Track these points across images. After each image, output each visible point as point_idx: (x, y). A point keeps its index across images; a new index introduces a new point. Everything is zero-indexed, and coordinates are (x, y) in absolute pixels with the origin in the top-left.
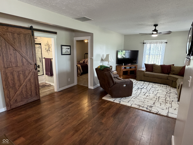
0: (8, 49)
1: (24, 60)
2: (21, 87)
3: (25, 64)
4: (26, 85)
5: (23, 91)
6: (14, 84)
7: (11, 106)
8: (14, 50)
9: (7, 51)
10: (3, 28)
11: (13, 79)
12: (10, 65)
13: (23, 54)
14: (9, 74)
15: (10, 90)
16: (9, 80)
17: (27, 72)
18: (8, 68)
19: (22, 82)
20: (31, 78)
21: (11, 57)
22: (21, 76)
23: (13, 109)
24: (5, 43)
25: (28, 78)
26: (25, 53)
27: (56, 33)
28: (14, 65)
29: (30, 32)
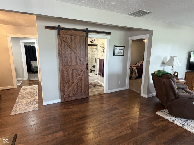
0: (66, 50)
1: (78, 60)
2: (74, 84)
3: (78, 64)
4: (78, 83)
5: (75, 88)
6: (68, 80)
7: (64, 99)
8: (70, 51)
9: (65, 52)
10: (64, 32)
11: (68, 76)
12: (66, 64)
13: (78, 54)
14: (65, 71)
15: (65, 85)
16: (65, 76)
17: (79, 71)
18: (64, 66)
19: (75, 79)
20: (82, 77)
21: (68, 57)
22: (75, 74)
23: (65, 102)
24: (65, 45)
25: (80, 77)
26: (79, 53)
27: (109, 33)
28: (69, 64)
29: (84, 34)
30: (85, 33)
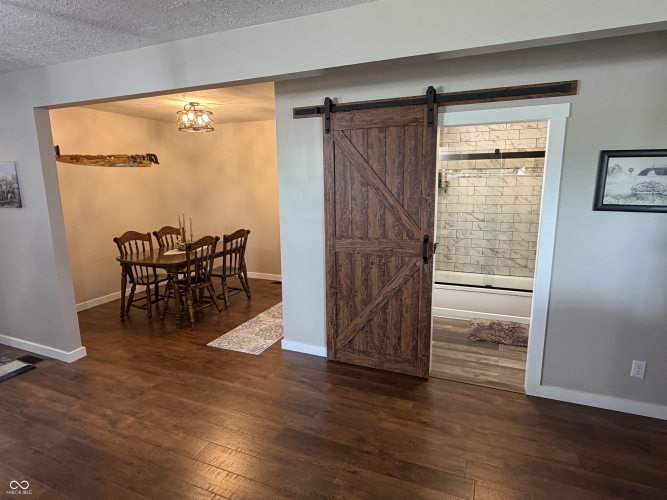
0: (349, 182)
1: (390, 219)
2: (370, 308)
3: (390, 235)
4: (385, 308)
5: (374, 323)
6: (352, 291)
7: (336, 350)
8: (363, 185)
9: (346, 188)
10: (343, 118)
11: (351, 277)
12: (347, 231)
13: (388, 198)
14: (342, 258)
15: (341, 303)
16: (342, 274)
17: (393, 261)
18: (342, 237)
19: (375, 292)
20: (404, 289)
21: (355, 207)
22: (375, 271)
23: (338, 363)
24: (344, 166)
25: (393, 286)
26: (396, 195)
28: (358, 233)
29: (419, 115)
30: (421, 112)
